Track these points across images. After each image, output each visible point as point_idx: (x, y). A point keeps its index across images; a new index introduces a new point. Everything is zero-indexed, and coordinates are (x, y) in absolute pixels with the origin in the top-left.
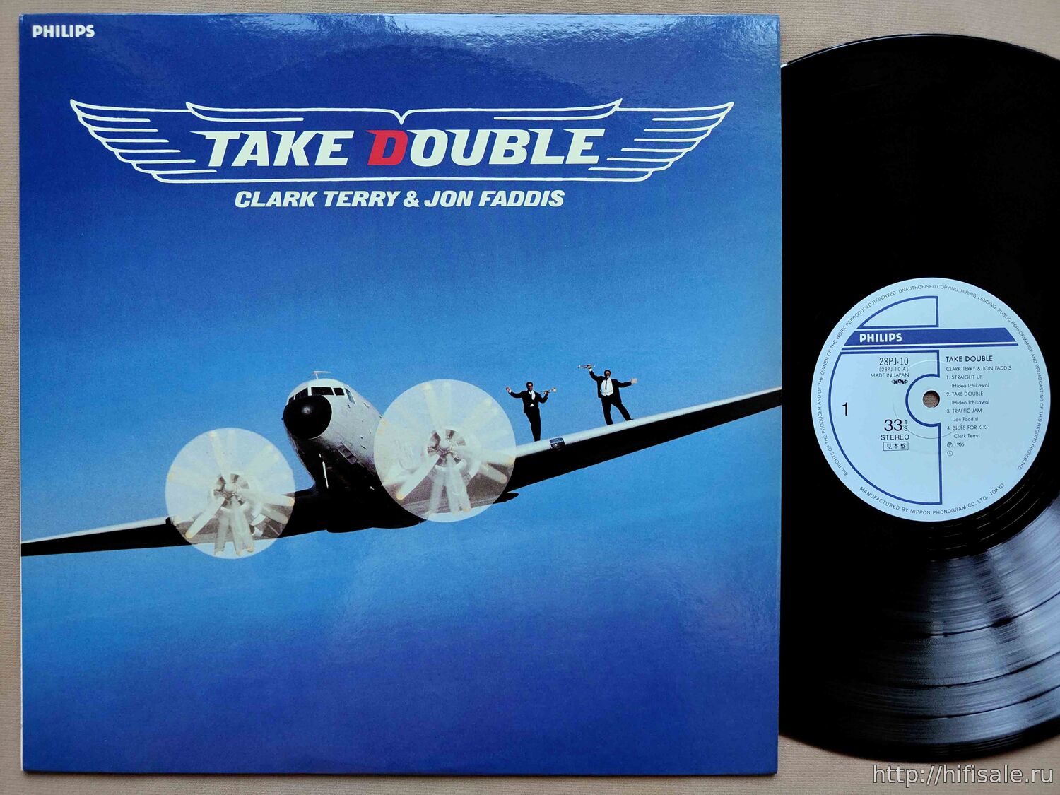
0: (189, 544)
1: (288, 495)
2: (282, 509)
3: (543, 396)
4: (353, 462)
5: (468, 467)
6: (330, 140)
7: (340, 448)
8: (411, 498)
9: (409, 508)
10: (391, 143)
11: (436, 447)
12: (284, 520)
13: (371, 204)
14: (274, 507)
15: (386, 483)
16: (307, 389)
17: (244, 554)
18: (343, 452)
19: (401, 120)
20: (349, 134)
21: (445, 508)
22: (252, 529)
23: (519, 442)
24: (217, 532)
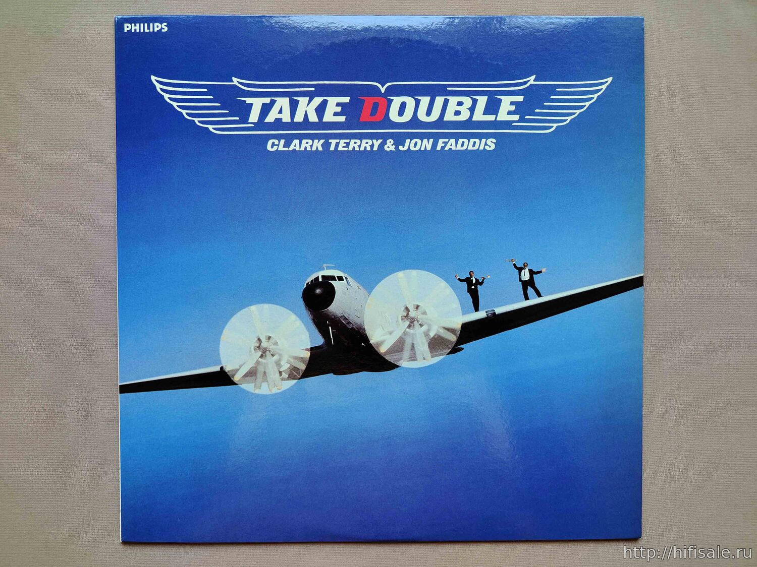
0: (236, 384)
1: (306, 350)
2: (302, 359)
3: (480, 281)
4: (350, 327)
5: (429, 330)
6: (333, 103)
7: (341, 317)
8: (391, 351)
9: (388, 358)
10: (376, 106)
11: (407, 317)
12: (303, 367)
13: (362, 149)
14: (296, 358)
15: (372, 341)
16: (318, 277)
17: (275, 391)
18: (343, 320)
19: (383, 90)
20: (346, 100)
21: (413, 358)
22: (280, 373)
23: (464, 313)
24: (256, 376)
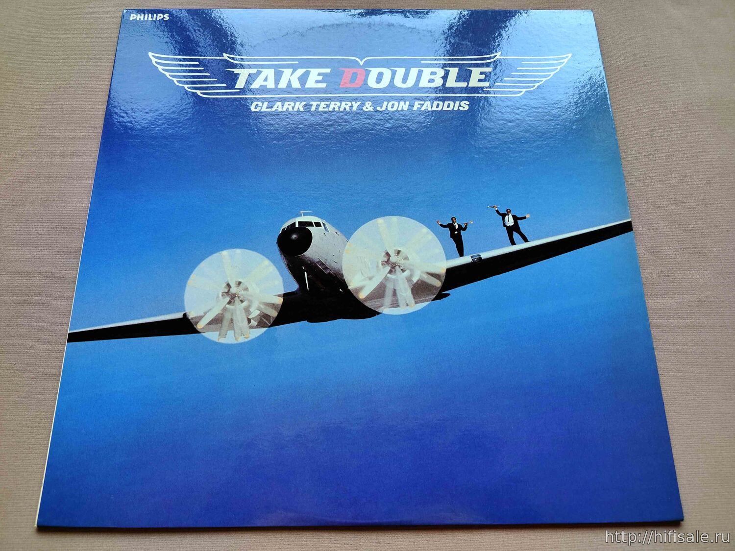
0: (199, 332)
1: (278, 296)
2: (273, 306)
3: (463, 227)
4: (327, 272)
5: (411, 276)
6: (314, 74)
7: (318, 262)
8: (371, 297)
9: (368, 304)
10: (354, 76)
11: (388, 262)
12: (274, 314)
13: (342, 109)
14: (267, 304)
15: (351, 287)
16: (295, 223)
17: (241, 340)
18: (320, 265)
19: (361, 63)
20: (328, 70)
21: (395, 304)
22: (249, 321)
23: (448, 258)
24: (222, 323)
